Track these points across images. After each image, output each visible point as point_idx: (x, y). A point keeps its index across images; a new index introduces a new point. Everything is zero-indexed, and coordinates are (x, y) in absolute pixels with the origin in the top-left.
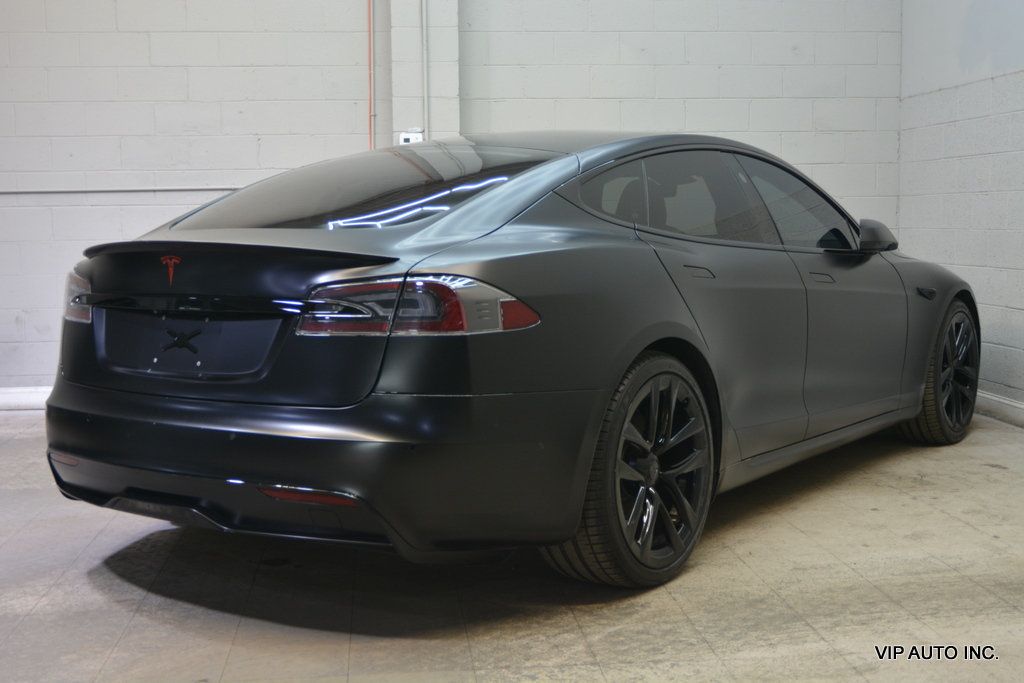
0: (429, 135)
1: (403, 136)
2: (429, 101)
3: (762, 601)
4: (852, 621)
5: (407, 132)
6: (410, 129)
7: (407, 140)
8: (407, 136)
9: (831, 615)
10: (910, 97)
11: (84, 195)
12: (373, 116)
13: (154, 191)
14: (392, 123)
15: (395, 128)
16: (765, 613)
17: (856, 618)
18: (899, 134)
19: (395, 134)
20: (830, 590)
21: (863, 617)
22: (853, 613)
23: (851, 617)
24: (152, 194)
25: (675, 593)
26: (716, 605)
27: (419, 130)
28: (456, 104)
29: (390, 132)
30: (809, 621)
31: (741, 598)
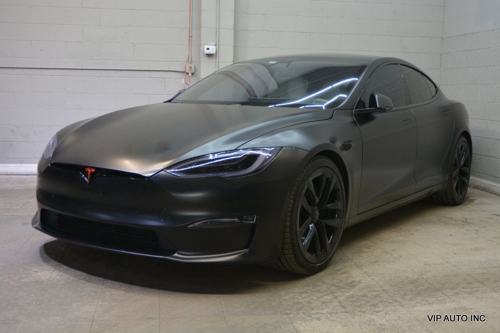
0: (218, 47)
1: (206, 47)
2: (219, 31)
3: (416, 281)
4: (464, 292)
5: (208, 45)
6: (209, 44)
7: (208, 49)
8: (208, 47)
9: (453, 289)
10: (448, 38)
11: (47, 70)
12: (190, 36)
13: (82, 69)
14: (200, 40)
15: (202, 43)
16: (420, 287)
17: (466, 290)
18: (441, 55)
19: (202, 46)
20: (447, 276)
21: (469, 290)
22: (463, 288)
23: (462, 290)
24: (81, 71)
25: (372, 276)
26: (395, 282)
27: (214, 44)
28: (232, 32)
29: (199, 45)
30: (444, 292)
31: (405, 279)
